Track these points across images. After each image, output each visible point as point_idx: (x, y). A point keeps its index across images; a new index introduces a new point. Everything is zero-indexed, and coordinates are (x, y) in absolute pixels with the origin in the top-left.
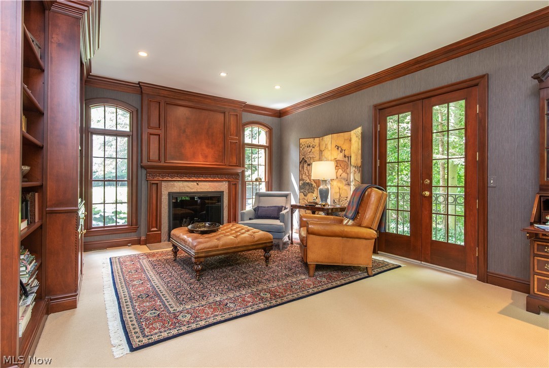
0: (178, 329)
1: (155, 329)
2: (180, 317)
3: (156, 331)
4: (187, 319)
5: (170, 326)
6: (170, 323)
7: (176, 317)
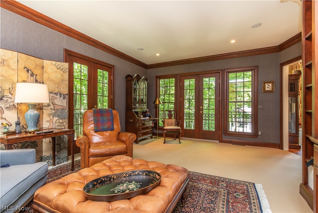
0: (230, 181)
1: (241, 186)
2: (225, 185)
3: (241, 185)
4: (223, 183)
5: (232, 184)
6: (231, 185)
7: (227, 187)
